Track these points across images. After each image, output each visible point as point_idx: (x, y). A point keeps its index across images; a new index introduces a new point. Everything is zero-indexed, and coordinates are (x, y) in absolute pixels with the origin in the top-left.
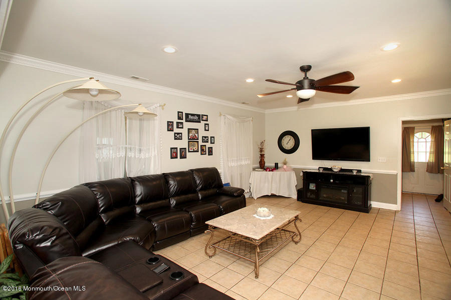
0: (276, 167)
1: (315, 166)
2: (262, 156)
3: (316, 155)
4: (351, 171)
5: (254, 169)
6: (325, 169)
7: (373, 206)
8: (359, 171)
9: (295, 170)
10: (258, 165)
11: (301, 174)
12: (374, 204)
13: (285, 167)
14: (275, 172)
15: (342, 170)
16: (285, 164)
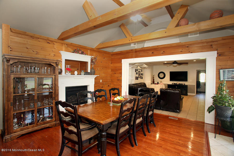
0: (158, 83)
1: (171, 83)
2: (154, 80)
3: (171, 79)
4: (182, 84)
5: (151, 84)
6: (174, 84)
7: (188, 94)
8: (185, 84)
9: (164, 84)
10: (152, 83)
11: (167, 85)
12: (189, 94)
13: (161, 83)
14: (158, 85)
15: (179, 84)
16: (161, 82)
